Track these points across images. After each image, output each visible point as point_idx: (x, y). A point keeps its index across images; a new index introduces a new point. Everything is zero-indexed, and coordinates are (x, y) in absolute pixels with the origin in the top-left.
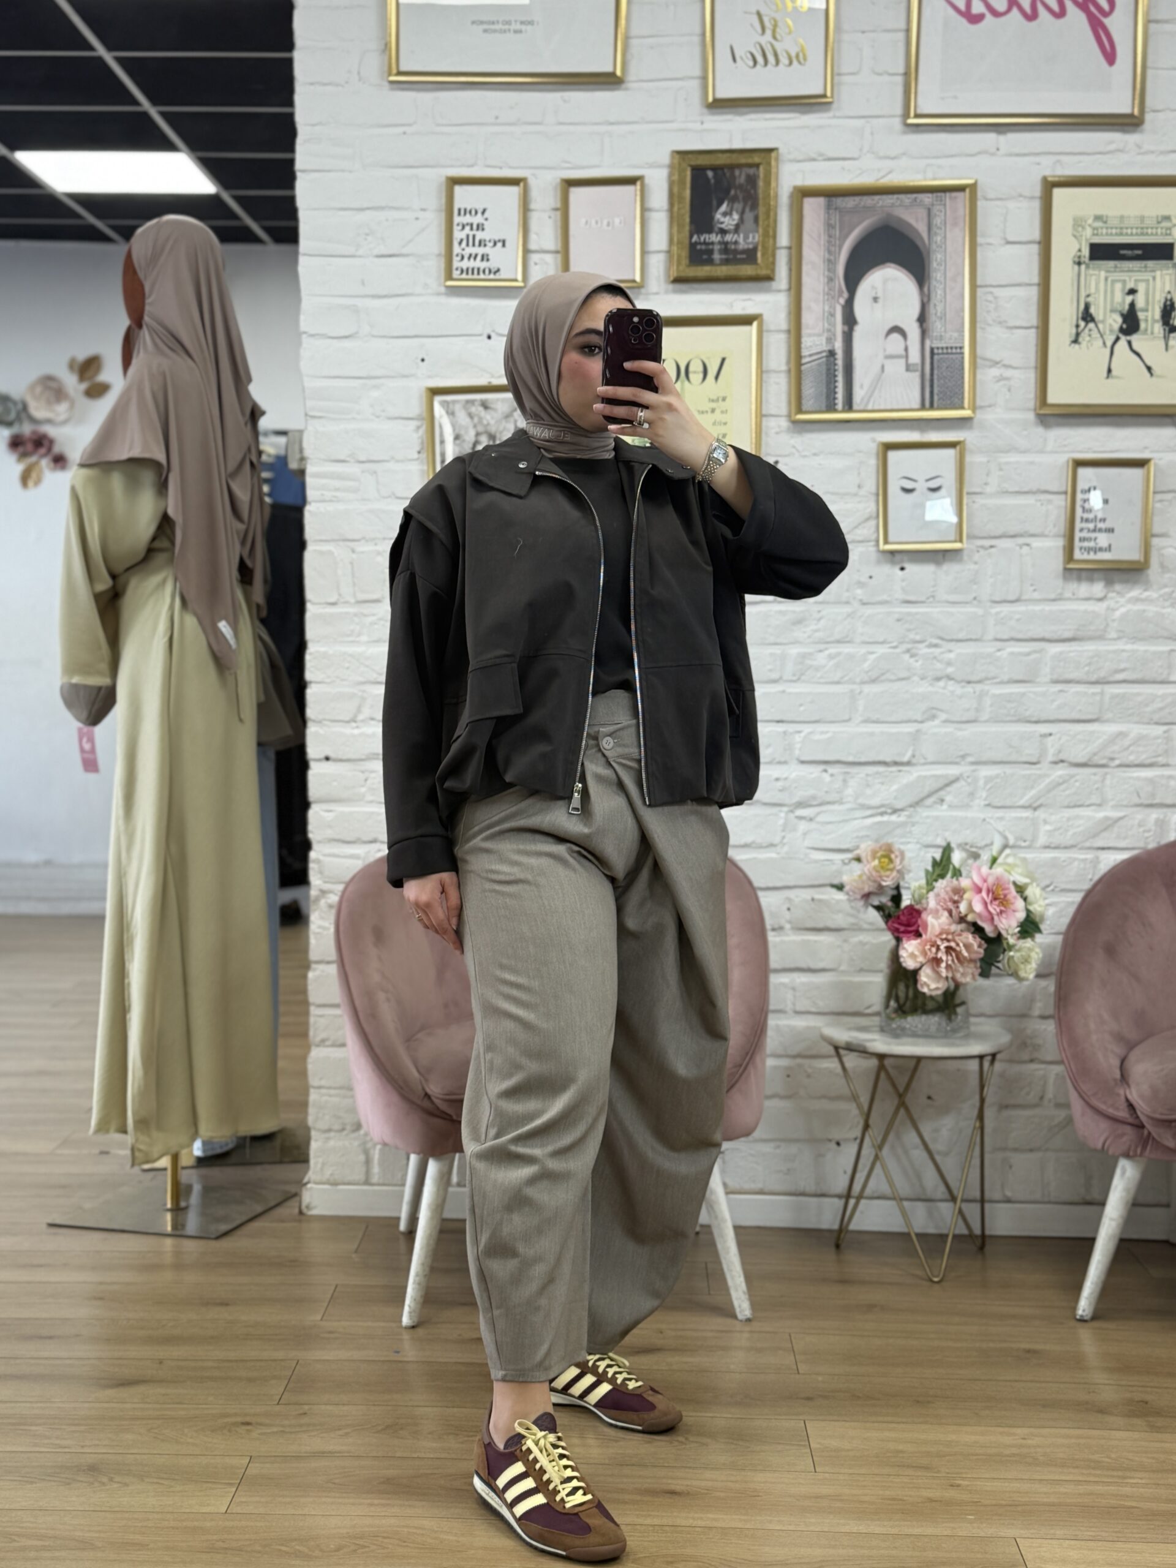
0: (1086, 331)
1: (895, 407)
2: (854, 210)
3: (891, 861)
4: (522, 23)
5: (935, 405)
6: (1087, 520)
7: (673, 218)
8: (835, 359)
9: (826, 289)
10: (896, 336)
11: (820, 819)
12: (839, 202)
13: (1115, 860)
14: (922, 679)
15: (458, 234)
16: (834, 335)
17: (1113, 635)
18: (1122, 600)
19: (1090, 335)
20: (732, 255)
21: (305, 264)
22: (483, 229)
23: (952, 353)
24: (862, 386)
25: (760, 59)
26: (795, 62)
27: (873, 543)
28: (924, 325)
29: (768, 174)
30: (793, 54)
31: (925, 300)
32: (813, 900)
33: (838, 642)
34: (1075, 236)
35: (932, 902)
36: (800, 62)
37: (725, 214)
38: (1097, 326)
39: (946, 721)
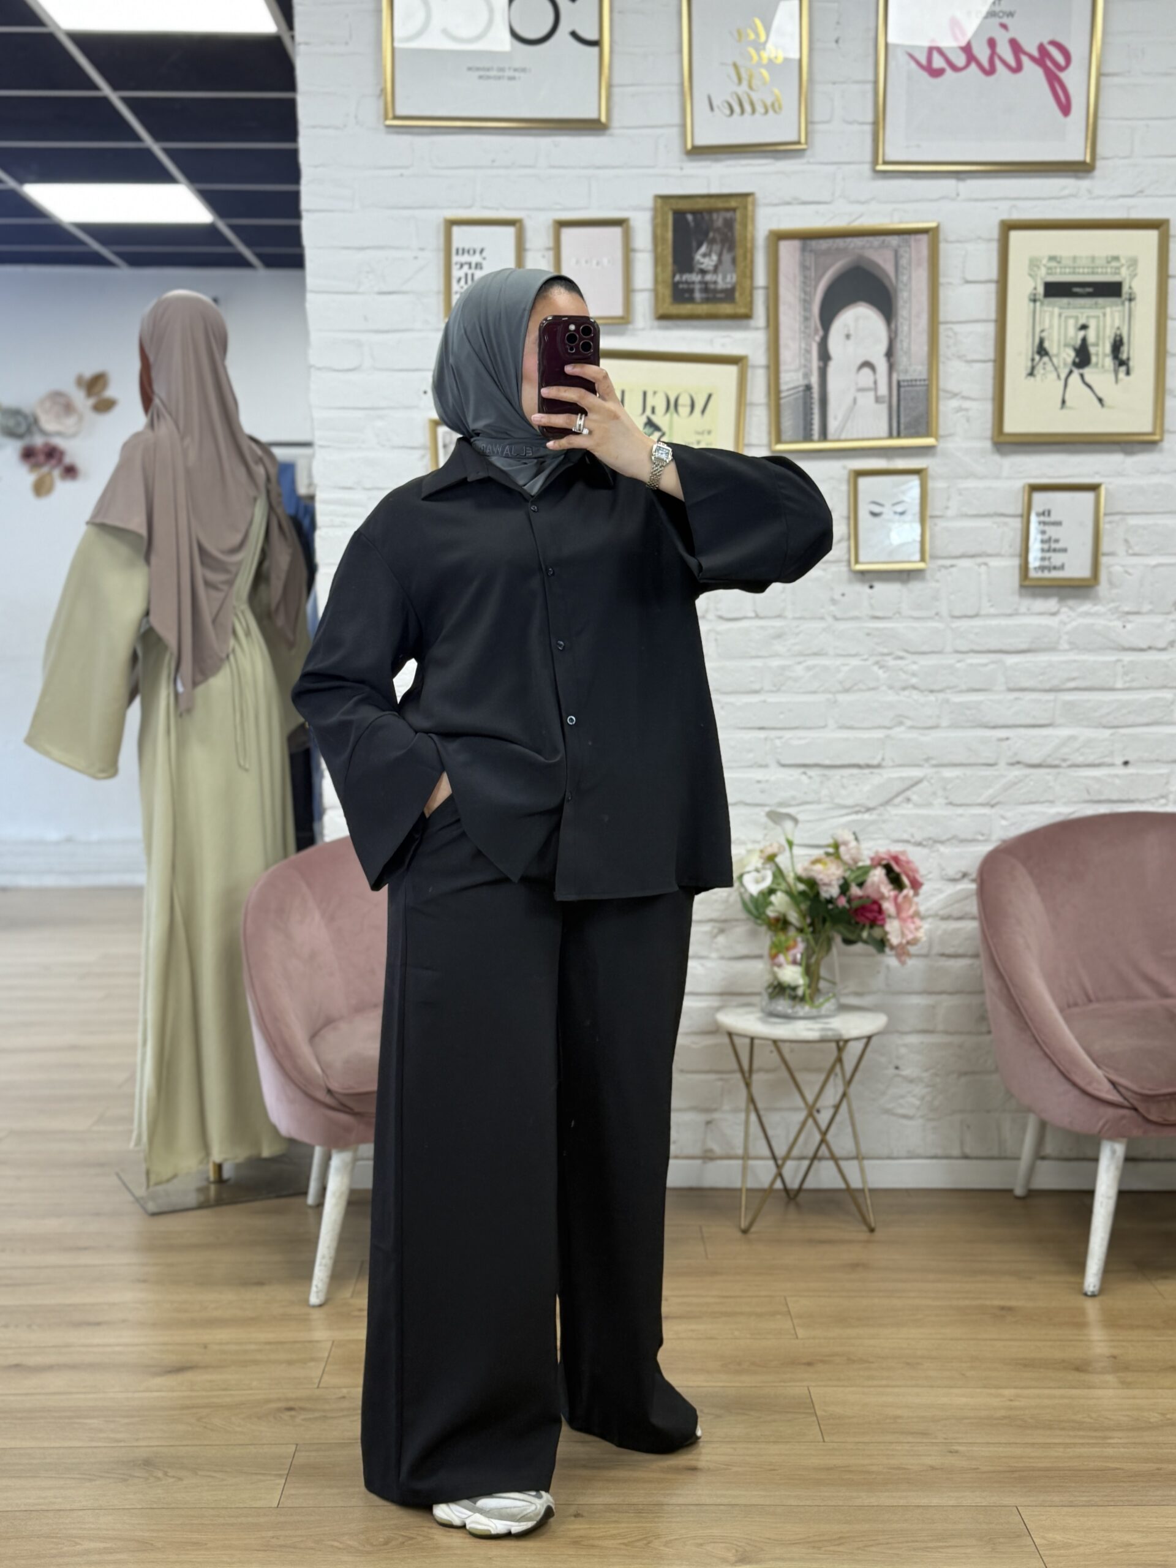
0: (1041, 364)
1: (866, 435)
2: (827, 252)
4: (516, 70)
5: (903, 433)
6: (1042, 541)
7: (657, 261)
8: (811, 393)
9: (803, 328)
10: (866, 371)
11: (801, 817)
12: (814, 244)
14: (891, 687)
15: (456, 273)
16: (811, 371)
17: (1066, 646)
18: (1074, 615)
19: (1044, 369)
20: (712, 295)
21: (312, 300)
22: (481, 268)
23: (916, 386)
24: (835, 418)
25: (737, 109)
26: (771, 112)
27: (845, 564)
28: (892, 360)
29: (745, 217)
30: (769, 103)
31: (893, 335)
33: (815, 654)
34: (1030, 275)
36: (775, 111)
37: (704, 255)
38: (1051, 360)
39: (912, 727)
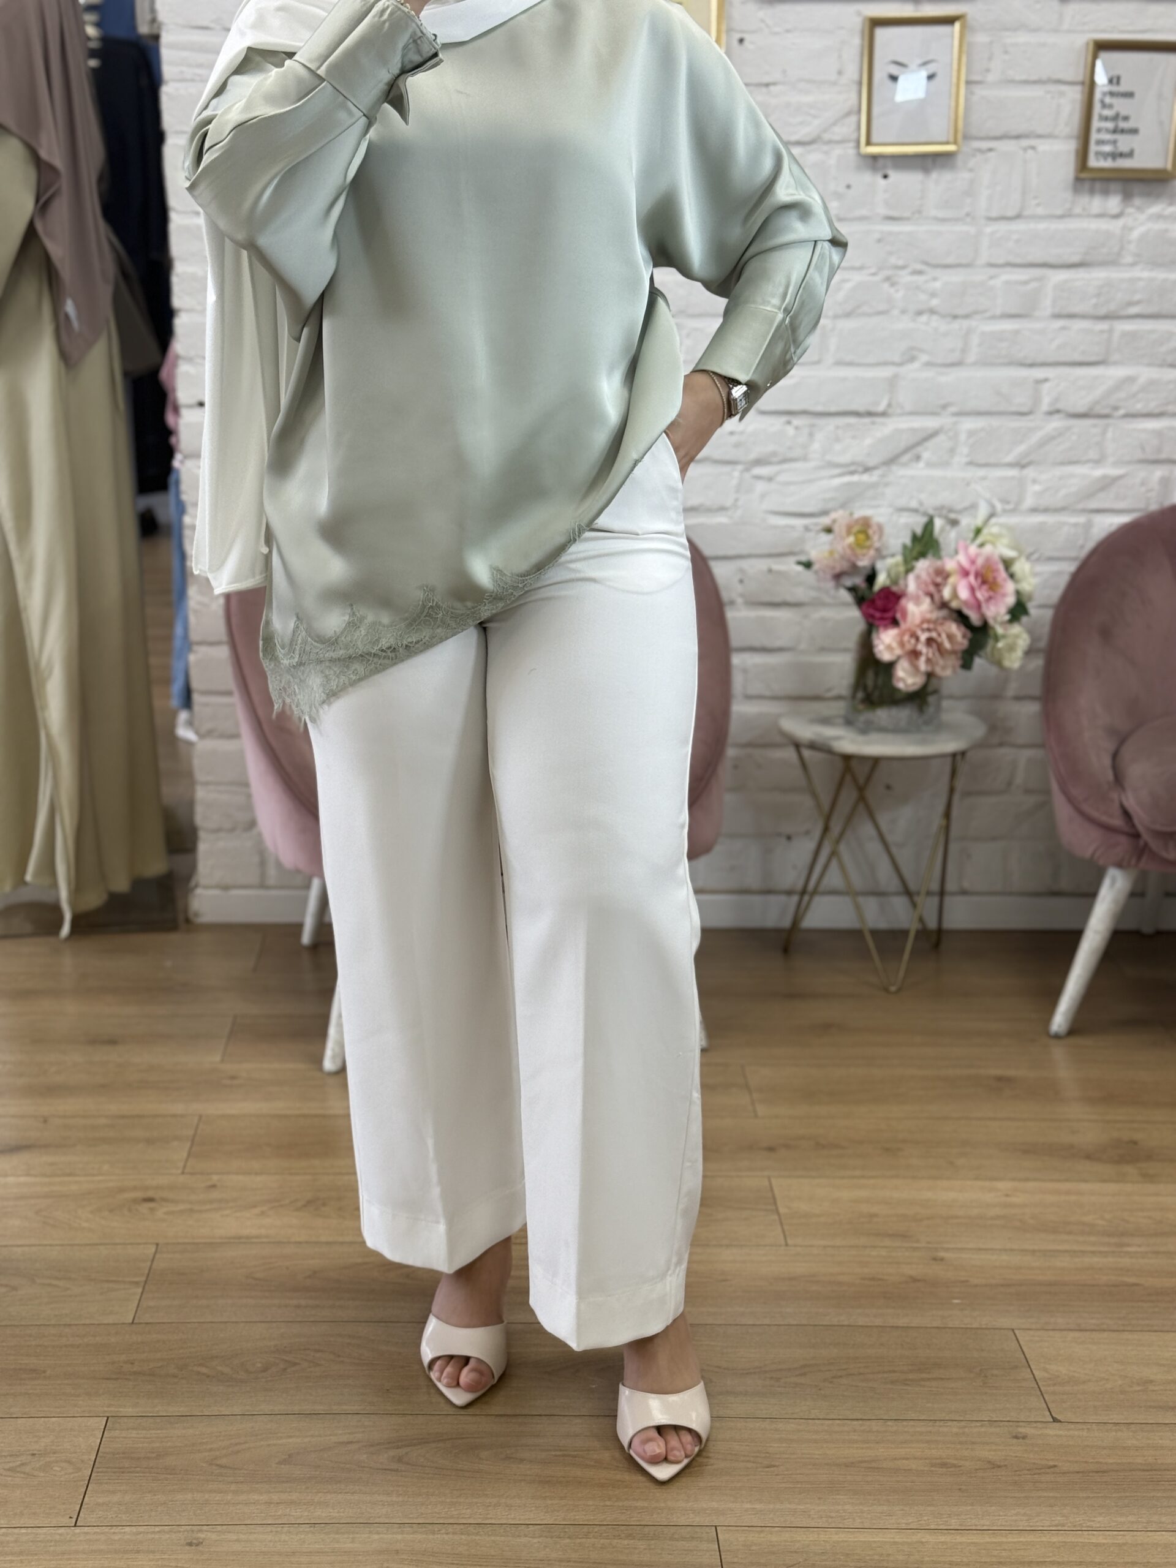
3: (868, 537)
6: (1106, 119)
11: (781, 478)
13: (1111, 525)
14: (904, 312)
17: (1129, 259)
18: (1142, 217)
27: (852, 144)
32: (770, 571)
35: (911, 585)
39: (929, 364)
